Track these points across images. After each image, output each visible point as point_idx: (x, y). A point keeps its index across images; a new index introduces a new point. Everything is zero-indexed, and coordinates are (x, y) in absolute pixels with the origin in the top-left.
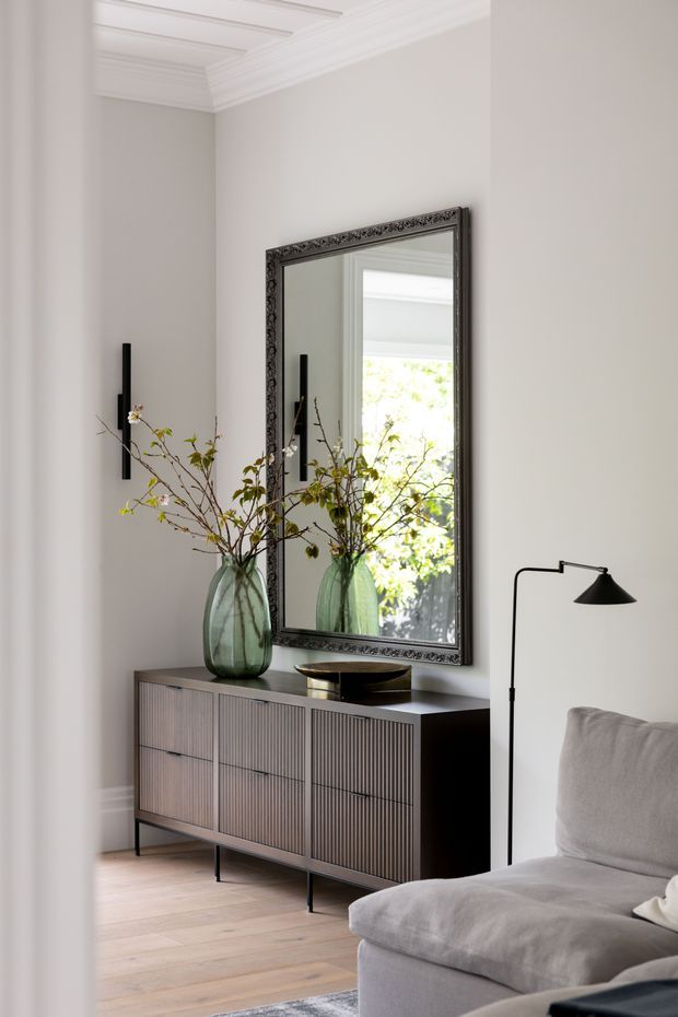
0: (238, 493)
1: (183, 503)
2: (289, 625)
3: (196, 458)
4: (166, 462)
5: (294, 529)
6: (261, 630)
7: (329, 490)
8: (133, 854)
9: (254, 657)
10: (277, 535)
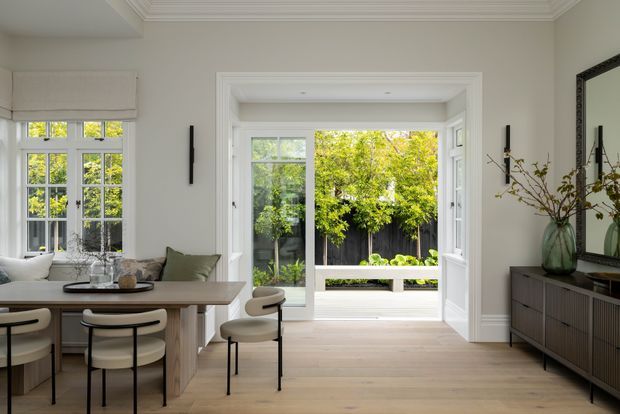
0: (559, 189)
1: (529, 193)
2: (588, 250)
3: (537, 172)
4: (521, 175)
5: (589, 204)
6: (571, 251)
7: (611, 186)
8: (508, 346)
9: (568, 265)
10: (582, 207)
